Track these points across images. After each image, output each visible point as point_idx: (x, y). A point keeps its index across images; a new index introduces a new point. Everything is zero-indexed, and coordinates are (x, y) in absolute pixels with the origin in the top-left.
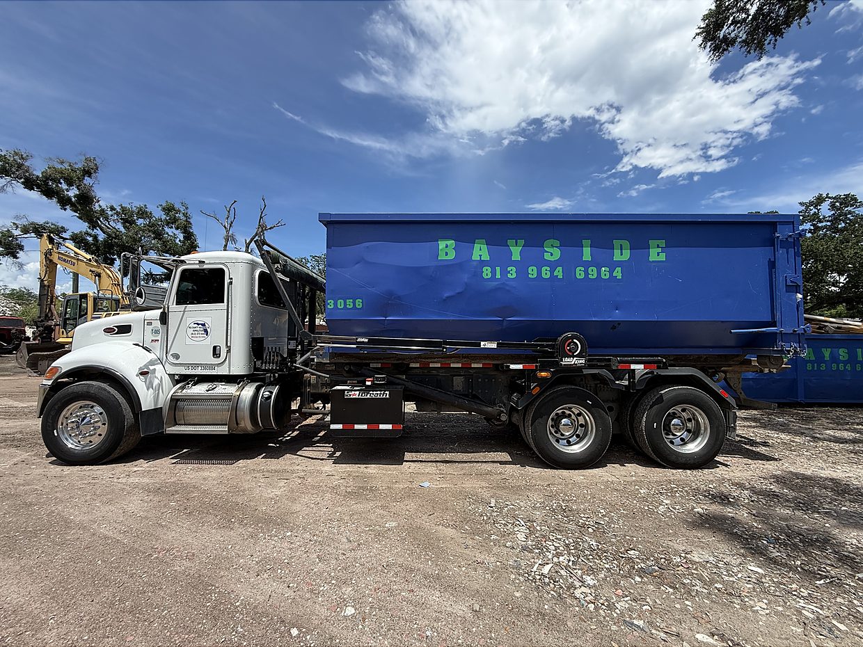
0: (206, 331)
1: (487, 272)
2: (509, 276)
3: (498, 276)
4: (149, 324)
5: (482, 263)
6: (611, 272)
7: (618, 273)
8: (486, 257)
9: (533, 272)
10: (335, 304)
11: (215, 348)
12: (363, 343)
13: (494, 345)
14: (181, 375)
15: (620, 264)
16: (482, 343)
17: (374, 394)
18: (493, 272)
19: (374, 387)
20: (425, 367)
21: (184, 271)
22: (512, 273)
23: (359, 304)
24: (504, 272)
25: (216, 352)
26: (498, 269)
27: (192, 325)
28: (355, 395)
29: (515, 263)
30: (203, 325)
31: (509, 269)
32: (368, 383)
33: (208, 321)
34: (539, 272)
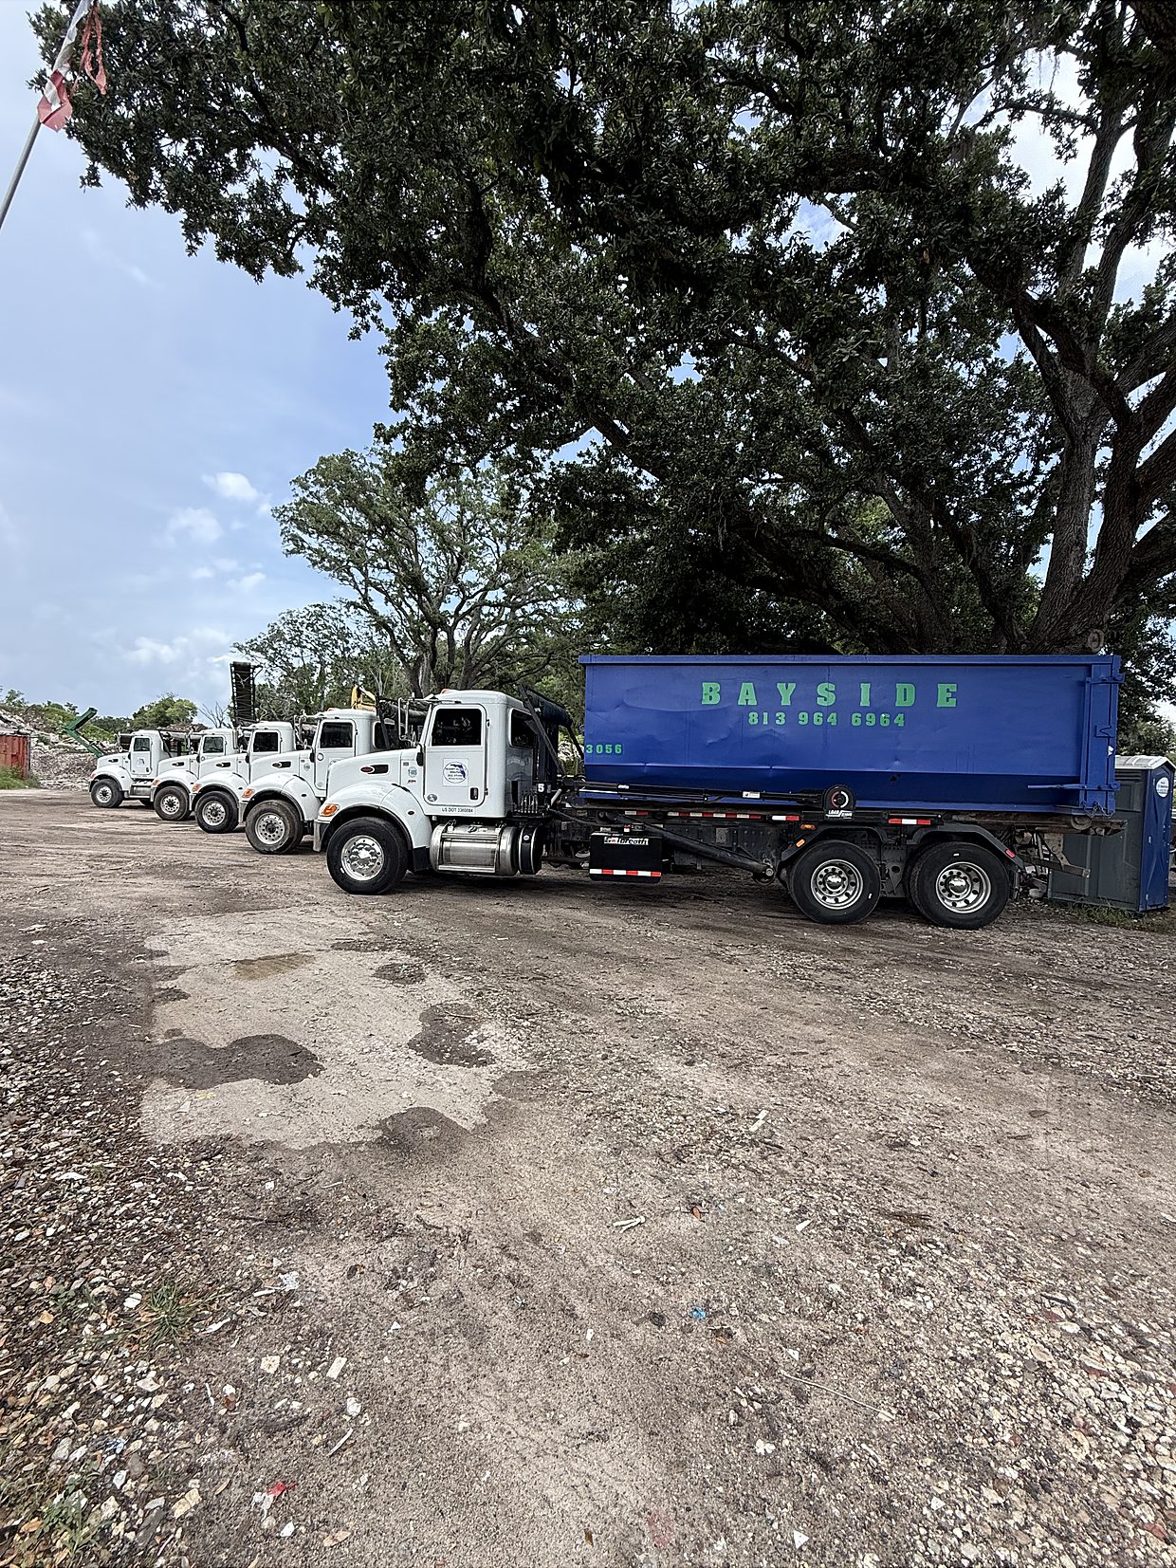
0: (463, 772)
1: (753, 718)
2: (777, 722)
3: (765, 722)
4: (406, 764)
5: (749, 708)
6: (892, 719)
7: (899, 720)
8: (753, 702)
9: (803, 718)
10: (594, 749)
11: (472, 790)
12: (624, 790)
13: (757, 796)
14: (438, 817)
15: (902, 710)
16: (745, 793)
17: (634, 841)
18: (760, 718)
19: (632, 834)
20: (685, 817)
21: (440, 712)
22: (781, 719)
23: (618, 749)
24: (772, 718)
25: (474, 794)
26: (765, 714)
27: (449, 767)
28: (615, 841)
29: (784, 709)
30: (460, 767)
31: (778, 715)
32: (627, 830)
33: (465, 763)
34: (811, 718)
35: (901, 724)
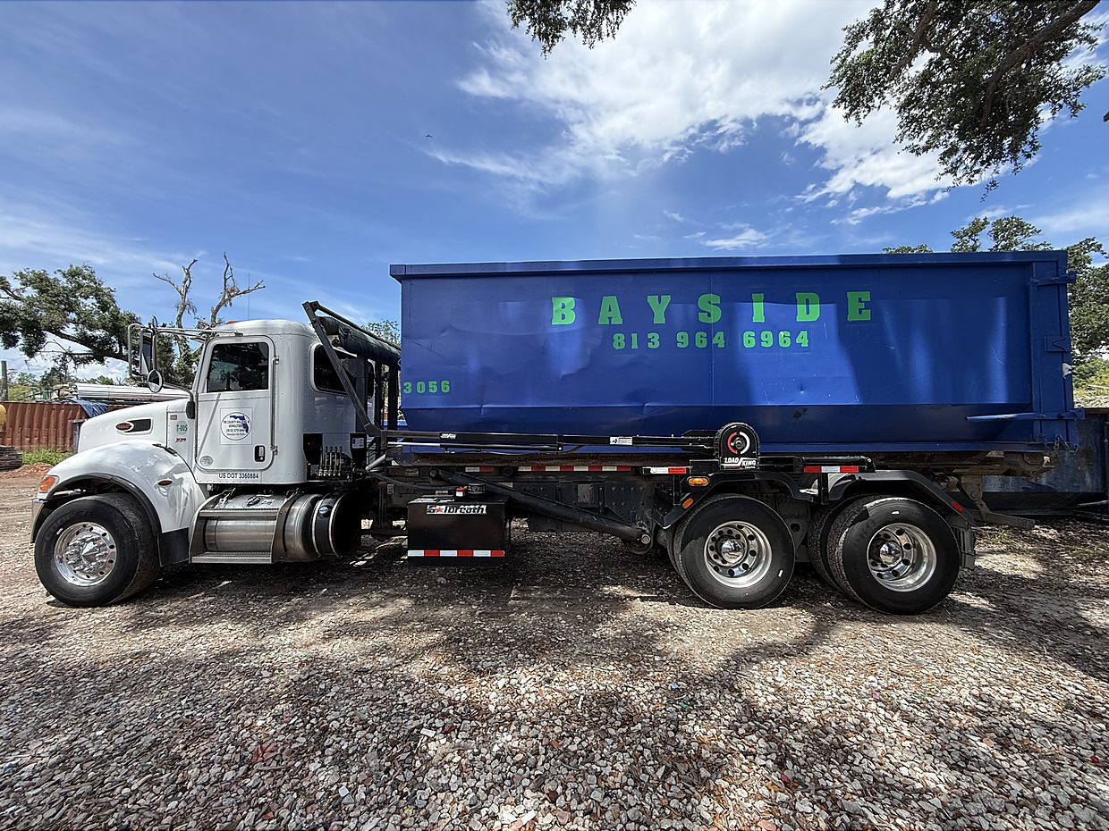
0: (245, 426)
1: (619, 341)
2: (650, 345)
3: (635, 346)
4: (174, 417)
5: (613, 329)
6: (793, 338)
7: (803, 339)
8: (618, 320)
9: (682, 339)
10: (414, 387)
11: (257, 448)
12: (449, 440)
13: (629, 441)
14: (215, 486)
15: (805, 326)
16: (612, 439)
17: (466, 509)
18: (628, 341)
19: (468, 499)
20: (540, 472)
21: (216, 347)
22: (655, 341)
23: (445, 387)
24: (643, 341)
25: (259, 454)
26: (634, 336)
27: (228, 419)
28: (442, 510)
29: (657, 328)
30: (242, 418)
31: (650, 336)
32: (459, 494)
33: (248, 414)
34: (692, 340)
35: (805, 344)
